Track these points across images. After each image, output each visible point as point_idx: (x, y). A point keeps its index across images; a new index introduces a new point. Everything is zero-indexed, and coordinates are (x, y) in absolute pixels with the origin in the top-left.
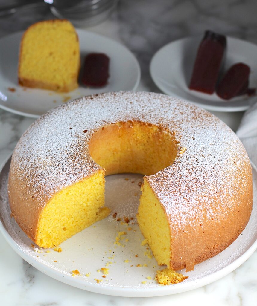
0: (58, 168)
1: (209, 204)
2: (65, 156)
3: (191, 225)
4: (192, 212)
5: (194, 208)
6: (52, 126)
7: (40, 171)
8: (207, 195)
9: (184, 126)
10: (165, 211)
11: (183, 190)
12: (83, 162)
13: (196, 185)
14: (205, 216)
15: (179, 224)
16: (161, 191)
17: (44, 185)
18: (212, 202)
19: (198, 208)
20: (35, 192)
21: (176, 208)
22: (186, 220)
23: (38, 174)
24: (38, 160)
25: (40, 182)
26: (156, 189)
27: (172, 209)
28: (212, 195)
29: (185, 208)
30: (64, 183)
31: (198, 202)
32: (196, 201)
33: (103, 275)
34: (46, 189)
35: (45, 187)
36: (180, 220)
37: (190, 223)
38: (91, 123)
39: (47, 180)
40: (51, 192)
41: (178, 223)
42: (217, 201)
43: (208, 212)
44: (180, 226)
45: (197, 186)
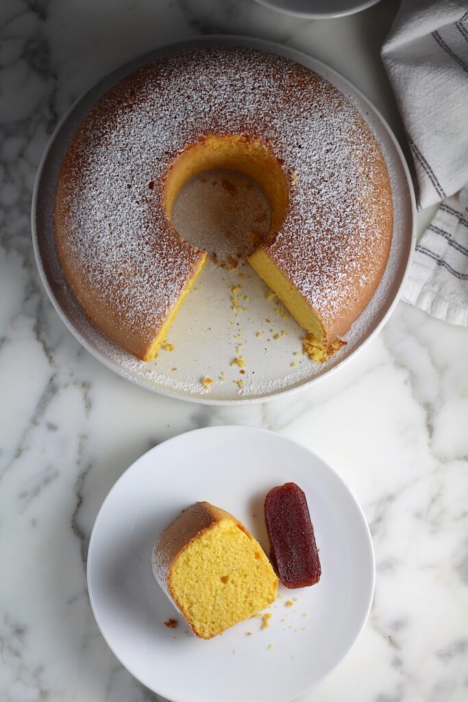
0: (147, 276)
1: (359, 269)
2: (147, 248)
3: (346, 308)
4: (342, 292)
5: (343, 286)
6: (102, 191)
7: (127, 291)
8: (353, 257)
9: (277, 123)
10: (310, 306)
11: (321, 260)
12: (175, 251)
13: (334, 244)
14: (358, 288)
15: (332, 315)
16: (294, 272)
17: (143, 314)
18: (361, 264)
19: (349, 282)
20: (133, 323)
21: (323, 297)
22: (339, 306)
23: (126, 296)
24: (115, 270)
25: (135, 309)
26: (287, 271)
27: (319, 301)
28: (359, 254)
29: (333, 292)
30: (167, 302)
31: (345, 275)
32: (343, 275)
33: (241, 369)
34: (147, 319)
35: (146, 317)
36: (332, 309)
37: (344, 306)
38: (151, 163)
39: (143, 304)
40: (156, 322)
41: (330, 315)
42: (367, 259)
43: (360, 280)
44: (333, 317)
45: (337, 245)
